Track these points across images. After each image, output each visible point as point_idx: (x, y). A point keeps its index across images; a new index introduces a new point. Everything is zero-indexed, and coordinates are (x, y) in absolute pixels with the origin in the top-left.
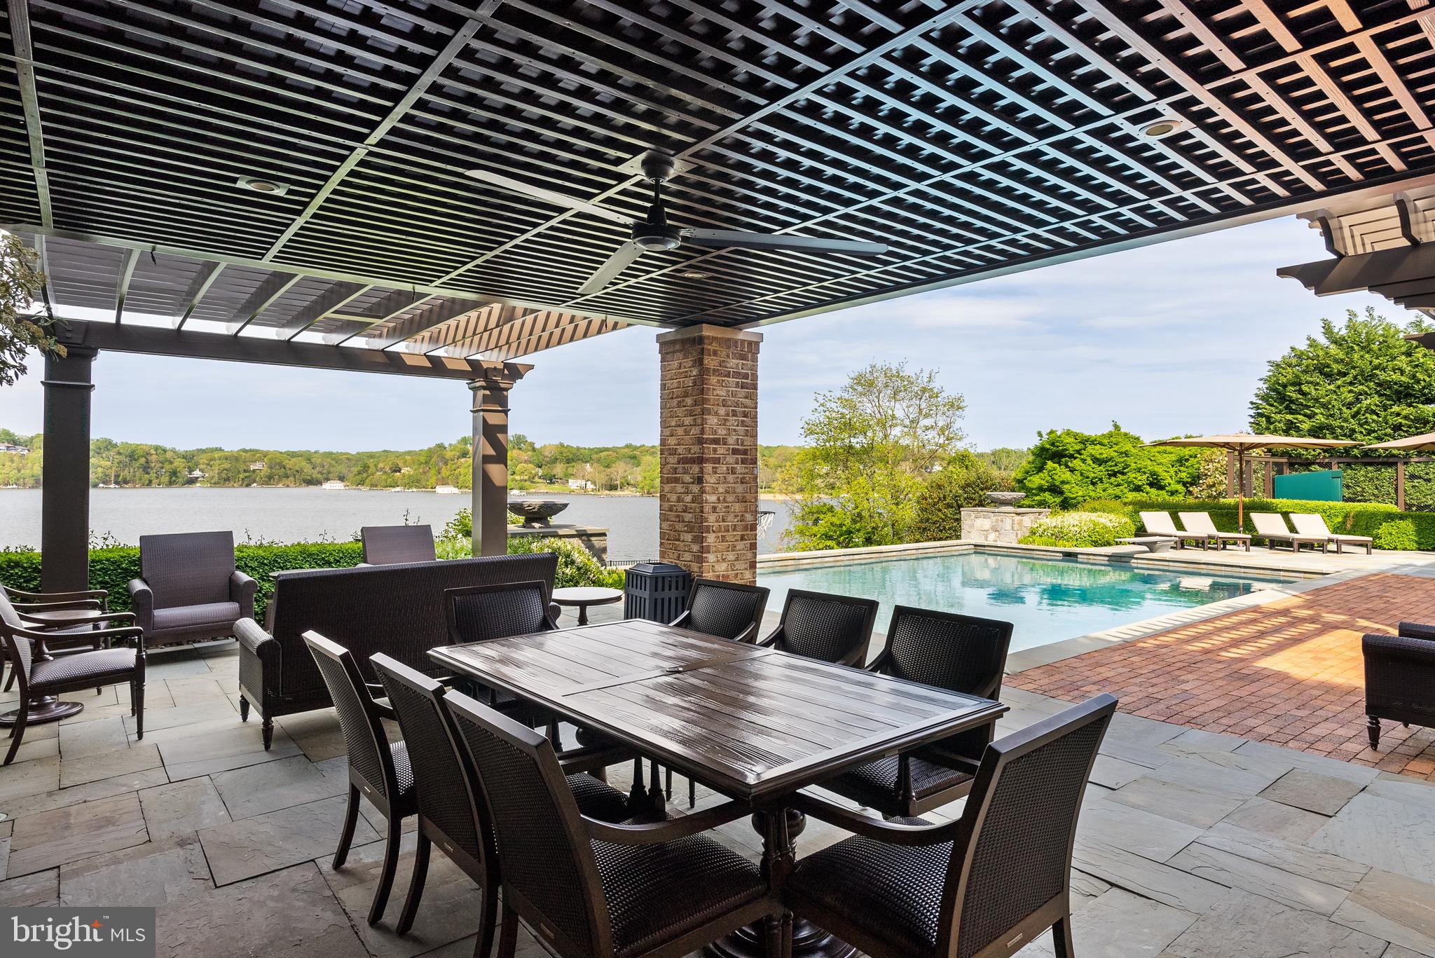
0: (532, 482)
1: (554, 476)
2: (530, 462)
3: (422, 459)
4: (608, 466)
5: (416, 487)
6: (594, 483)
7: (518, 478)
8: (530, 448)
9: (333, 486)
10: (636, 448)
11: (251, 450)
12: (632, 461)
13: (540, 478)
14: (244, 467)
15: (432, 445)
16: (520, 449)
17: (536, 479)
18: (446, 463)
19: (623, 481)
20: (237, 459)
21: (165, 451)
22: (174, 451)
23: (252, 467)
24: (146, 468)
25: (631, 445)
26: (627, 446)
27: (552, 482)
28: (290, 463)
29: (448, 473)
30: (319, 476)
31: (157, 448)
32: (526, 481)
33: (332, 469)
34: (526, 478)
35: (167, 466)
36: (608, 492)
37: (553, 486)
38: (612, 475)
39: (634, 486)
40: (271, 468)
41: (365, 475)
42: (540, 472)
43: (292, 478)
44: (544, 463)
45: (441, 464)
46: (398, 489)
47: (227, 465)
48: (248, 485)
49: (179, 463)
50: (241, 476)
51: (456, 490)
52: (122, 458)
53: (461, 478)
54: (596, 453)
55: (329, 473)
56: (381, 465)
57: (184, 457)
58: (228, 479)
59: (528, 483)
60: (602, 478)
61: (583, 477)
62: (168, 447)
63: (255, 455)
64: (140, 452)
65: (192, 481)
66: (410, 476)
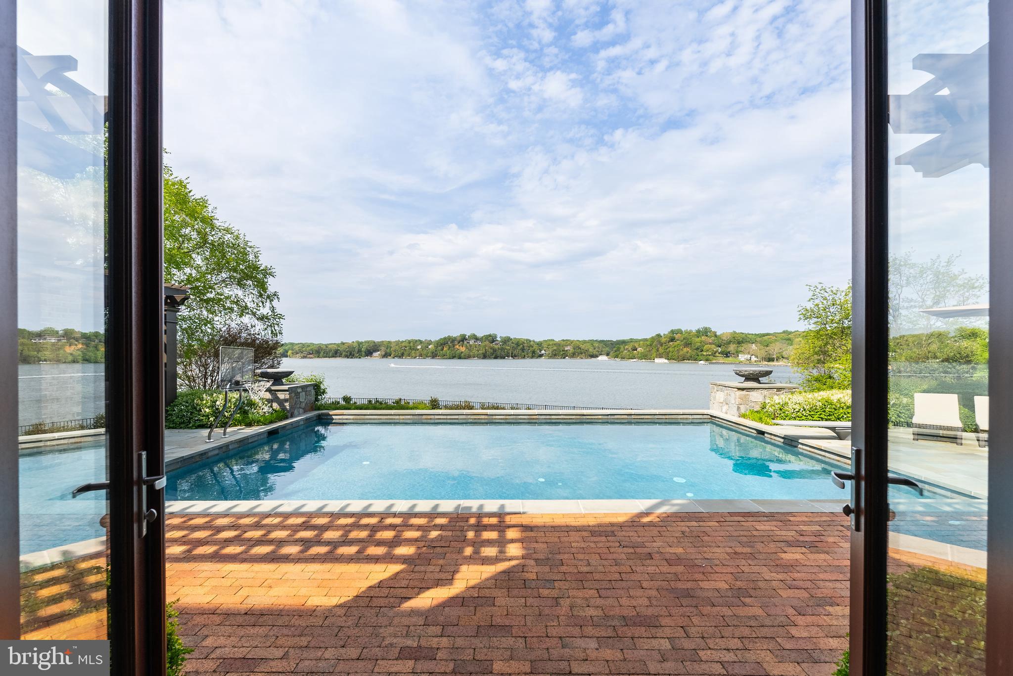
0: (714, 356)
1: (729, 352)
2: (713, 344)
3: (648, 343)
4: (767, 346)
5: (645, 359)
6: (757, 357)
7: (705, 353)
8: (713, 335)
9: (603, 358)
10: (790, 333)
11: (566, 340)
12: (787, 342)
13: (719, 353)
14: (562, 349)
15: (654, 335)
16: (707, 336)
17: (717, 354)
18: (662, 345)
19: (778, 355)
20: (559, 345)
21: (530, 341)
22: (534, 341)
23: (566, 349)
24: (523, 350)
25: (787, 331)
26: (784, 332)
27: (727, 357)
28: (583, 347)
29: (663, 351)
30: (597, 353)
31: (527, 340)
32: (710, 355)
33: (603, 349)
34: (710, 353)
35: (531, 349)
36: (767, 363)
37: (728, 359)
38: (770, 352)
39: (787, 359)
40: (574, 349)
41: (618, 353)
42: (720, 350)
43: (584, 354)
44: (722, 344)
45: (659, 346)
46: (634, 360)
47: (555, 348)
48: (564, 358)
49: (536, 347)
50: (561, 353)
51: (666, 361)
52: (513, 345)
53: (670, 354)
54: (760, 337)
55: (602, 351)
56: (626, 347)
57: (538, 344)
58: (555, 355)
59: (711, 357)
60: (763, 353)
61: (749, 353)
62: (532, 339)
63: (568, 342)
64: (521, 342)
65: (541, 356)
66: (641, 353)
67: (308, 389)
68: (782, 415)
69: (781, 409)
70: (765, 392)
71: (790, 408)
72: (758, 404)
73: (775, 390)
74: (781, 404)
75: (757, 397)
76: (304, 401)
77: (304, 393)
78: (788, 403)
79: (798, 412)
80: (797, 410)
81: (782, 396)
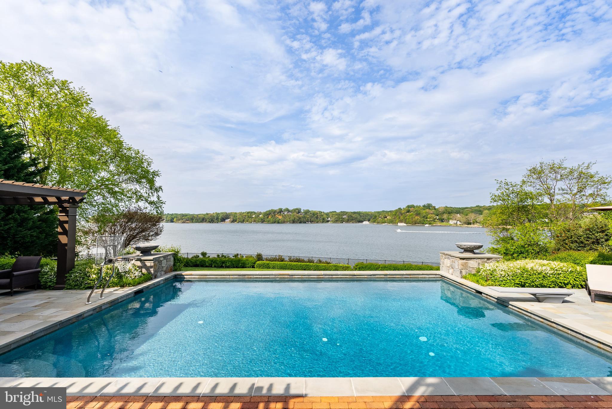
0: (434, 221)
1: (443, 219)
2: (434, 214)
3: (394, 213)
4: (467, 215)
5: (392, 223)
6: (461, 222)
7: (428, 220)
8: (433, 208)
9: (366, 223)
10: (481, 207)
11: (343, 212)
12: (479, 212)
13: (437, 220)
14: (341, 217)
15: (397, 208)
16: (429, 209)
17: (436, 220)
18: (402, 215)
19: (474, 221)
20: (339, 215)
21: (322, 212)
22: (324, 212)
23: (343, 217)
24: (317, 218)
25: (479, 206)
26: (477, 206)
27: (442, 222)
28: (354, 216)
29: (403, 218)
30: (362, 219)
31: (320, 212)
32: (432, 221)
35: (322, 217)
36: (467, 225)
37: (443, 223)
38: (469, 219)
39: (479, 223)
40: (348, 217)
41: (376, 219)
42: (438, 217)
43: (354, 220)
44: (439, 214)
45: (400, 215)
46: (385, 224)
47: (337, 217)
48: (342, 223)
49: (325, 216)
50: (341, 220)
51: (405, 224)
52: (311, 215)
53: (407, 220)
54: (462, 210)
55: (365, 218)
56: (380, 216)
57: (326, 214)
58: (337, 221)
60: (464, 220)
61: (456, 220)
63: (344, 213)
64: (316, 213)
65: (328, 221)
66: (389, 220)
67: (169, 257)
68: (493, 278)
69: (491, 274)
70: (479, 261)
71: (498, 273)
72: (474, 269)
73: (486, 259)
74: (491, 270)
75: (473, 264)
76: (165, 266)
77: (165, 260)
78: (496, 270)
79: (504, 277)
80: (503, 275)
81: (491, 264)
